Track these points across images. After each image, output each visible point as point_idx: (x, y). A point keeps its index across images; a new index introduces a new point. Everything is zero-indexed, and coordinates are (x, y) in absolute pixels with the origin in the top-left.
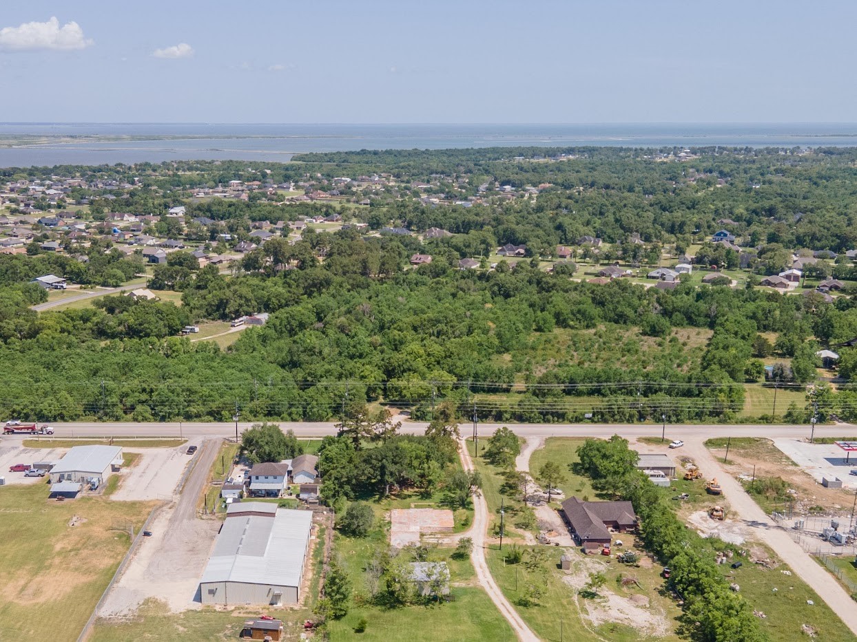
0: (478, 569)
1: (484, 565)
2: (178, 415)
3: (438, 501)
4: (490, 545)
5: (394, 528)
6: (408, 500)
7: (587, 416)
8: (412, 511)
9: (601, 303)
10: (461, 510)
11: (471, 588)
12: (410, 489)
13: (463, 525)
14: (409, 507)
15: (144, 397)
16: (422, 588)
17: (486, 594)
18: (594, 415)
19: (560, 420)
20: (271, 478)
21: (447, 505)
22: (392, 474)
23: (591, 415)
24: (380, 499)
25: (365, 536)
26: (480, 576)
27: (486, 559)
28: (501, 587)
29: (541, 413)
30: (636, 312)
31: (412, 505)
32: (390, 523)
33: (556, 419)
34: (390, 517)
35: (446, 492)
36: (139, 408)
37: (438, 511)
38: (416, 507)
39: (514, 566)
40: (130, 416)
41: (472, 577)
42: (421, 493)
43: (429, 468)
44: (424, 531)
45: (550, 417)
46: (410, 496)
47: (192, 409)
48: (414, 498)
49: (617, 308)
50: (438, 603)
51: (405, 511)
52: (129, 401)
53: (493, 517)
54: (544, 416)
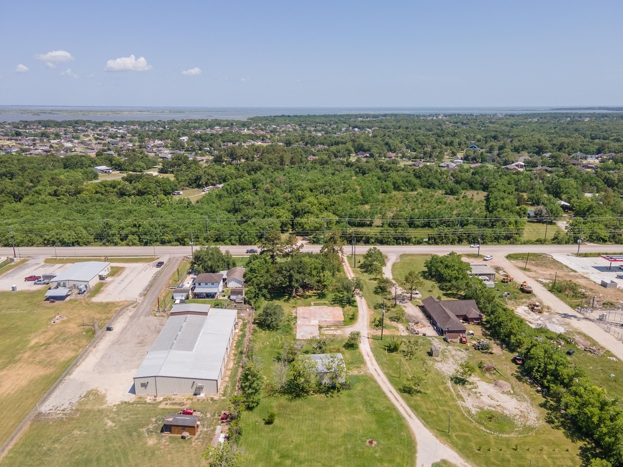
0: (366, 358)
1: (371, 354)
2: (156, 241)
3: (331, 300)
4: (373, 336)
5: (299, 322)
6: (309, 299)
7: (424, 240)
8: (312, 308)
9: (419, 177)
10: (348, 307)
11: (362, 376)
12: (310, 291)
13: (350, 319)
14: (310, 305)
15: (134, 230)
16: (322, 378)
17: (375, 382)
18: (429, 240)
19: (407, 243)
20: (209, 285)
21: (337, 303)
22: (297, 281)
23: (427, 240)
24: (289, 299)
25: (277, 329)
26: (369, 364)
27: (371, 348)
28: (386, 374)
29: (395, 238)
30: (440, 182)
31: (312, 303)
32: (296, 318)
33: (405, 242)
34: (296, 313)
35: (337, 293)
36: (130, 237)
37: (331, 308)
38: (315, 304)
39: (394, 354)
40: (124, 242)
41: (362, 365)
42: (318, 294)
43: (324, 276)
44: (322, 324)
45: (401, 241)
46: (310, 296)
47: (165, 237)
48: (313, 298)
49: (428, 179)
50: (336, 391)
51: (308, 308)
52: (124, 233)
53: (372, 313)
54: (397, 240)
